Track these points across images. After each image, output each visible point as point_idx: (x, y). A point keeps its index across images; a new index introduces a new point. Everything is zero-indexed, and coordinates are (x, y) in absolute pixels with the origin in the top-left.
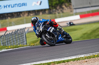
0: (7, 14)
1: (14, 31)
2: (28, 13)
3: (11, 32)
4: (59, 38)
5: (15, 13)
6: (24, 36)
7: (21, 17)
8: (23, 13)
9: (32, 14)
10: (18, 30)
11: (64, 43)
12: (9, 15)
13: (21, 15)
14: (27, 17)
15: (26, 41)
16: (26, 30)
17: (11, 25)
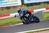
0: (34, 3)
1: (37, 12)
2: (44, 3)
3: (35, 13)
4: (32, 20)
5: (38, 3)
6: (42, 15)
7: (40, 5)
8: (41, 3)
9: (46, 4)
10: (39, 12)
11: (35, 22)
12: (35, 4)
13: (41, 4)
14: (44, 5)
15: (43, 17)
16: (43, 12)
17: (35, 9)
